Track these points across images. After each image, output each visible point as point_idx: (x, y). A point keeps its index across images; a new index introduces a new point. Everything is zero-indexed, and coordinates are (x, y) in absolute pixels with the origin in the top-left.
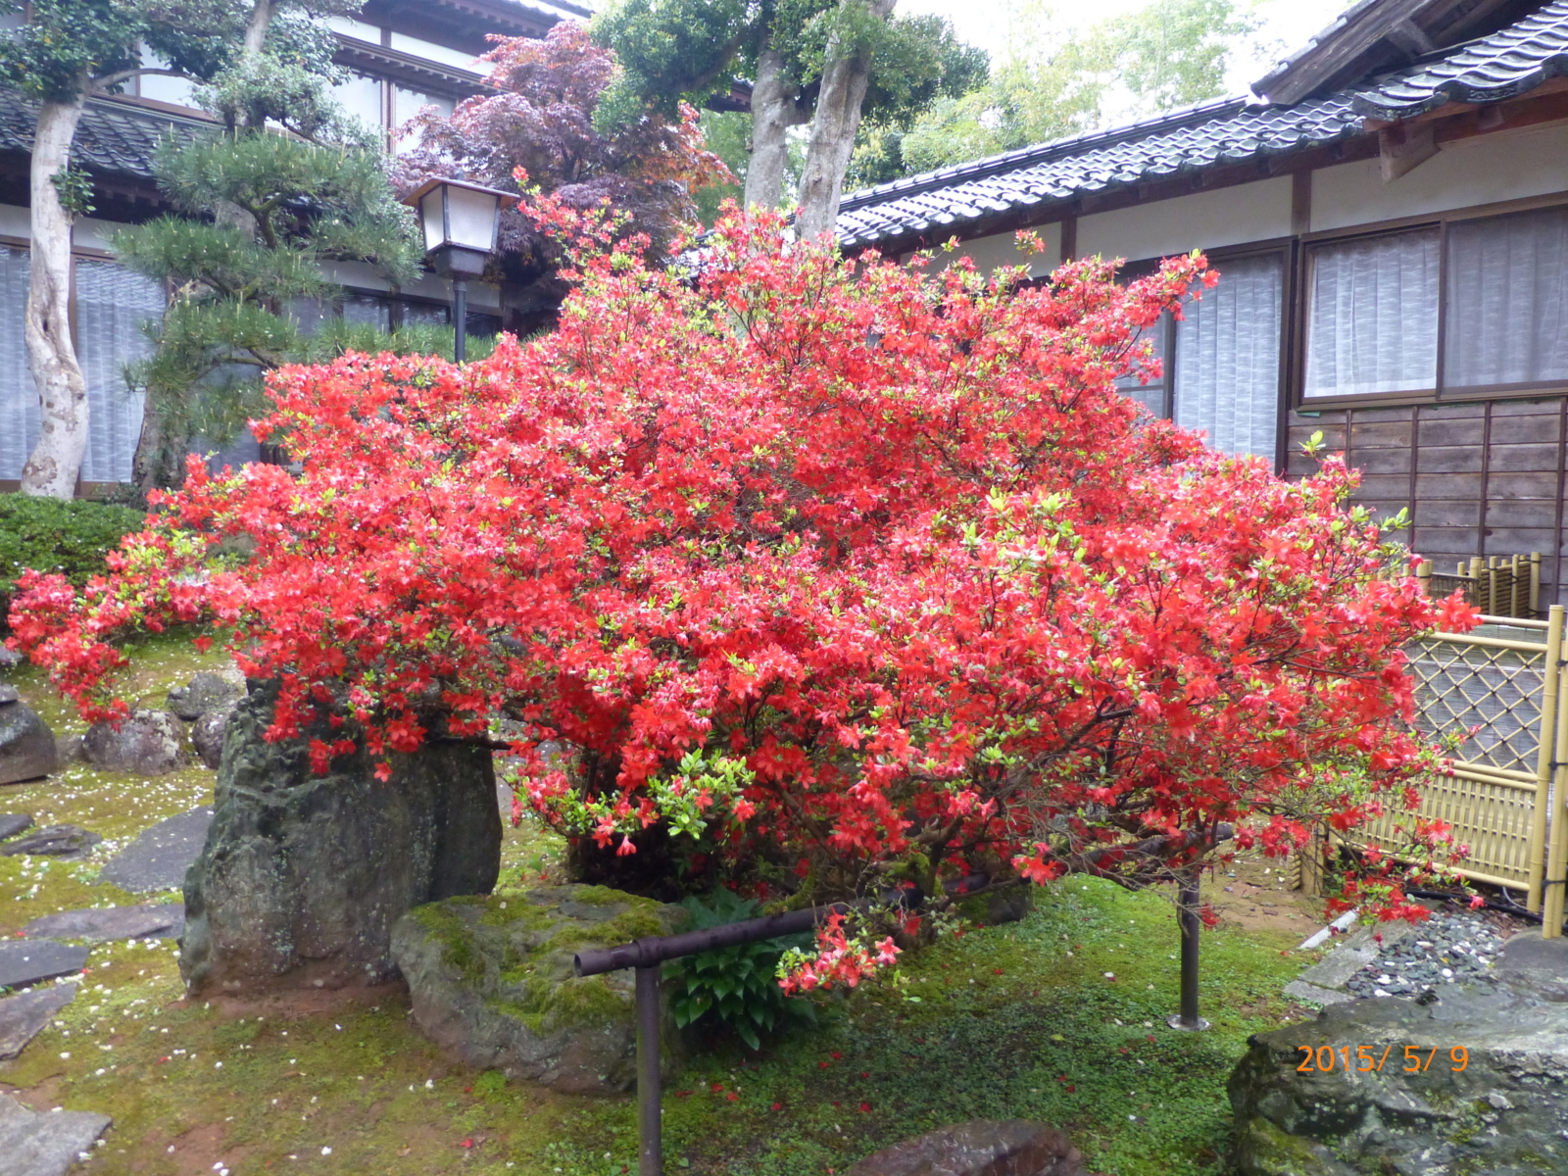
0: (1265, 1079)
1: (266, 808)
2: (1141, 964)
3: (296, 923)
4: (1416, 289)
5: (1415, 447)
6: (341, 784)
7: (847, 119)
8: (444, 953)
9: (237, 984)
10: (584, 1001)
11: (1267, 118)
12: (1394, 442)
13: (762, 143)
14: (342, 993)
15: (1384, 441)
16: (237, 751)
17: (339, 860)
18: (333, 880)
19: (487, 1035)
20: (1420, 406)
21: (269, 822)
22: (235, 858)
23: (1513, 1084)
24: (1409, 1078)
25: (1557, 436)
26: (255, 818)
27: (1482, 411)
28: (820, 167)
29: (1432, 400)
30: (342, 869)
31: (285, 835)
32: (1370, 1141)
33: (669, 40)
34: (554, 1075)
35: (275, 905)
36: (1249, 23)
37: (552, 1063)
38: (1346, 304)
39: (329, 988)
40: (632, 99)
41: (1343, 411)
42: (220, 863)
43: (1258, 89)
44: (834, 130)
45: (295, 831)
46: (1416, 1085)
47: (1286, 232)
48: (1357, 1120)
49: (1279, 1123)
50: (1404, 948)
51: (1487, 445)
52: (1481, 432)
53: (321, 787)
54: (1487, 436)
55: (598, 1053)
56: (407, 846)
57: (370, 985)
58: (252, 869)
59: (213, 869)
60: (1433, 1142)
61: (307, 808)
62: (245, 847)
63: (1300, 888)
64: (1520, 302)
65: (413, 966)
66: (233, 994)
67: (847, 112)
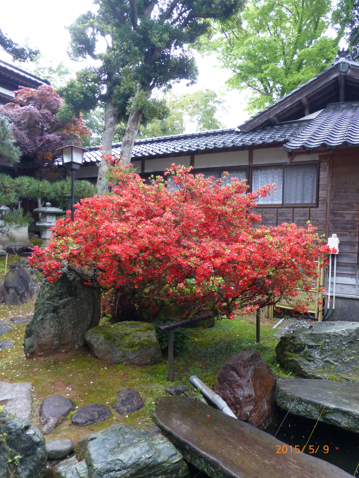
0: (287, 343)
1: (54, 306)
2: (243, 333)
3: (60, 336)
4: (277, 180)
5: (277, 217)
6: (72, 299)
7: (137, 125)
8: (105, 337)
9: (42, 353)
10: (146, 343)
11: (241, 135)
12: (273, 216)
13: (108, 127)
14: (70, 353)
15: (270, 215)
16: (46, 292)
17: (72, 318)
18: (70, 323)
19: (118, 355)
20: (278, 208)
21: (55, 310)
22: (46, 320)
23: (329, 338)
24: (312, 339)
25: (308, 216)
26: (52, 309)
27: (292, 209)
28: (129, 137)
29: (281, 206)
30: (72, 321)
31: (59, 312)
32: (306, 352)
33: (82, 96)
34: (138, 361)
35: (56, 331)
36: (221, 101)
37: (137, 359)
38: (261, 182)
39: (66, 352)
40: (70, 112)
41: (261, 208)
42: (42, 321)
43: (239, 128)
44: (133, 128)
45: (62, 312)
46: (313, 341)
47: (247, 164)
48: (304, 348)
49: (290, 351)
50: (293, 327)
51: (293, 217)
52: (292, 214)
53: (68, 300)
54: (293, 215)
55: (149, 354)
56: (87, 314)
57: (76, 350)
58: (50, 322)
59: (40, 323)
60: (317, 350)
61: (64, 306)
62: (48, 317)
63: (268, 317)
64: (300, 185)
65: (95, 342)
66: (41, 356)
67: (137, 123)
